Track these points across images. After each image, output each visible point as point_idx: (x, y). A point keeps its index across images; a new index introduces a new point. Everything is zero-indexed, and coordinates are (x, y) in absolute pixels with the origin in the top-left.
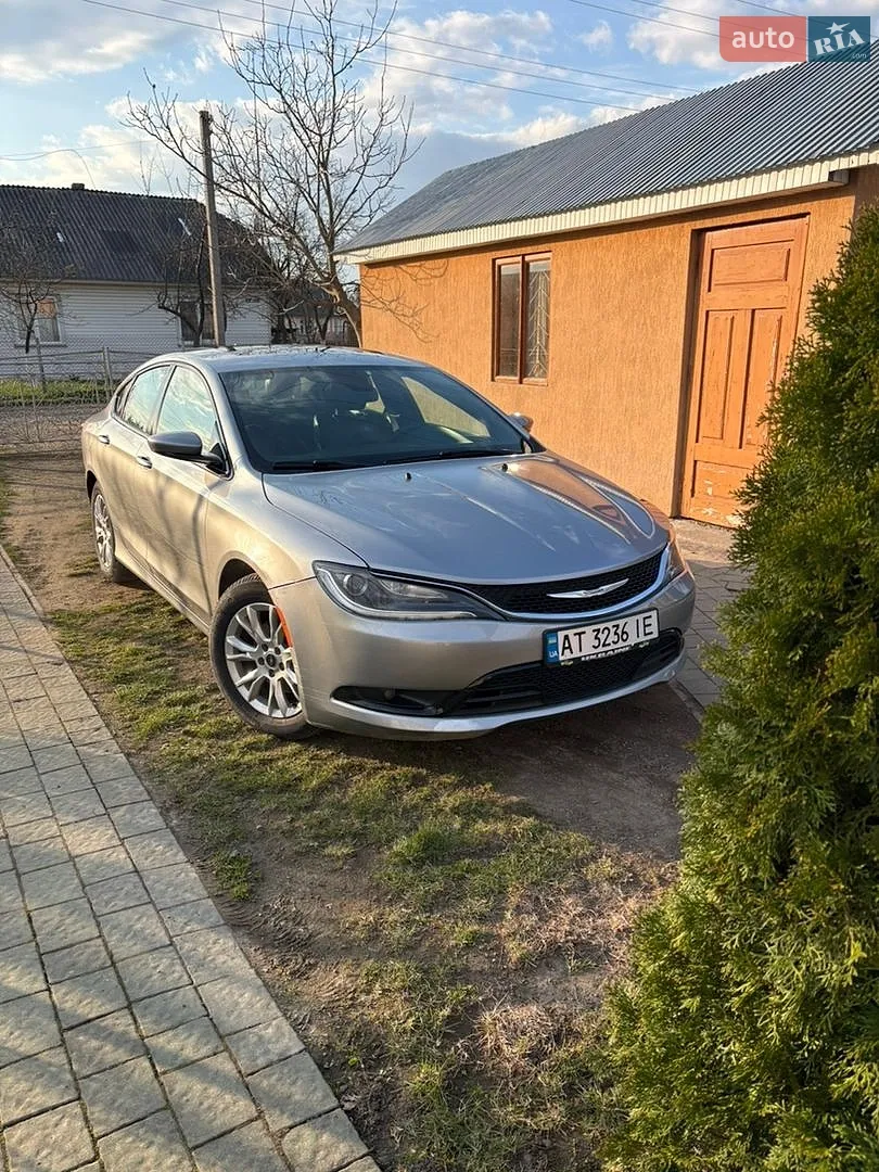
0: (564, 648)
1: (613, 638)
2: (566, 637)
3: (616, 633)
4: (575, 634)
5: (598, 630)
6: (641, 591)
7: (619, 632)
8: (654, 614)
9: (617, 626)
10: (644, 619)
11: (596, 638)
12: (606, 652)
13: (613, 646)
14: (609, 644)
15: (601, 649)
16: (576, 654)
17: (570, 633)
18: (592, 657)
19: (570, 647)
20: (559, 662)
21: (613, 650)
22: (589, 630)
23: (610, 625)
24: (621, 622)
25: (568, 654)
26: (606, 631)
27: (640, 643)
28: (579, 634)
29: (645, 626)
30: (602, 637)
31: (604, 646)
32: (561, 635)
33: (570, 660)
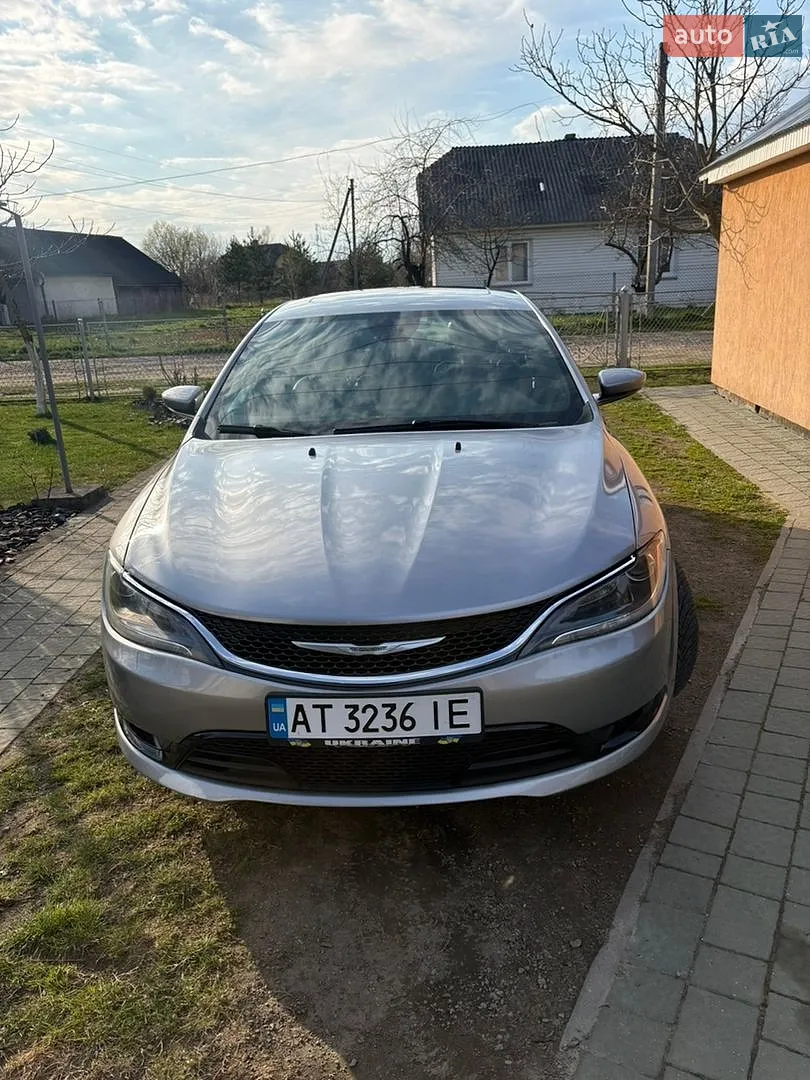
0: (296, 723)
1: (381, 721)
2: (300, 708)
3: (388, 716)
4: (314, 706)
5: (356, 708)
6: (462, 659)
7: (397, 714)
8: (474, 699)
9: (393, 707)
10: (451, 703)
11: (351, 716)
12: (370, 740)
13: (383, 734)
14: (376, 730)
15: (360, 734)
16: (316, 733)
17: (307, 703)
18: (342, 743)
19: (305, 722)
20: (287, 741)
21: (384, 740)
22: (339, 705)
23: (377, 702)
24: (401, 703)
25: (301, 732)
26: (370, 712)
27: (439, 738)
28: (323, 707)
29: (452, 714)
30: (364, 718)
31: (366, 729)
32: (292, 704)
33: (304, 740)
